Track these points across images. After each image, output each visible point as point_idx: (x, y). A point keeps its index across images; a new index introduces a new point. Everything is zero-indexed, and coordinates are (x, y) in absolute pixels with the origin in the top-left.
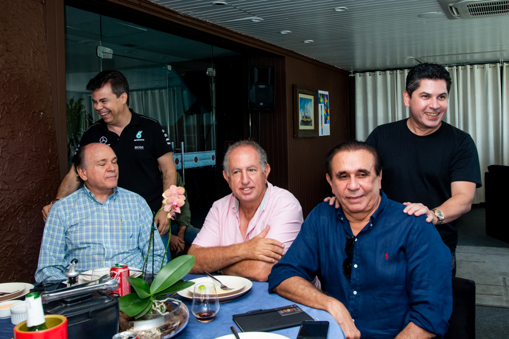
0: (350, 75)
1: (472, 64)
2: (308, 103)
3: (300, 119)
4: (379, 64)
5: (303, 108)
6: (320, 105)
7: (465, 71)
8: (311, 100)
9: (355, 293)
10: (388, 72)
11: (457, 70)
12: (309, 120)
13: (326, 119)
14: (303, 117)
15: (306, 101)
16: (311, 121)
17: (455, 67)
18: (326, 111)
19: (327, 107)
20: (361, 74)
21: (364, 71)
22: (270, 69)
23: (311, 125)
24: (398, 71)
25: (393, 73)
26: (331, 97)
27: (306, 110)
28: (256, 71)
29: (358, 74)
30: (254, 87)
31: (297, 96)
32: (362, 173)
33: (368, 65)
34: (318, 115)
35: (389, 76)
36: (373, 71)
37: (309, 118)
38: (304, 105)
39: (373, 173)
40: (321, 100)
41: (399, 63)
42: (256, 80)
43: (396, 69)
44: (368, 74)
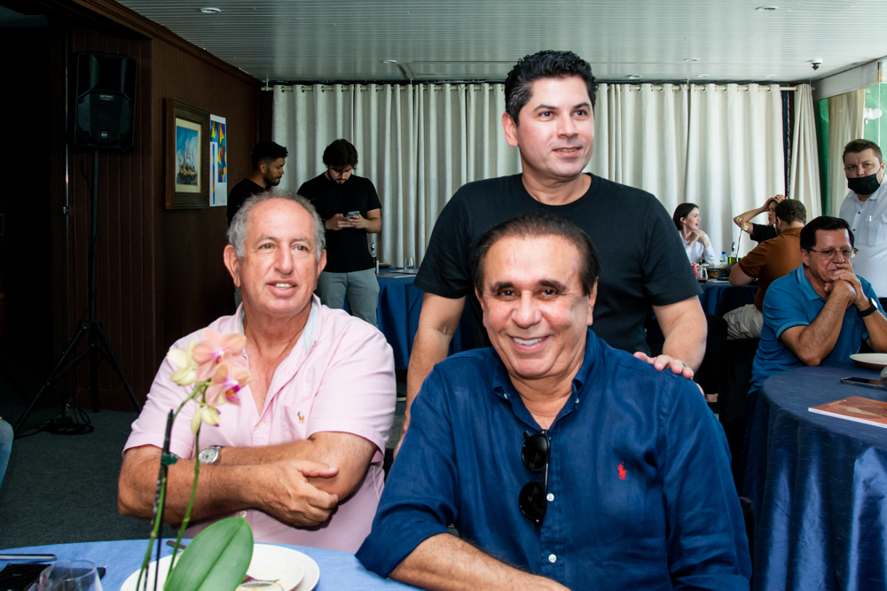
0: (263, 89)
1: (492, 83)
2: (190, 139)
3: (177, 171)
4: (321, 71)
5: (183, 148)
6: (212, 143)
7: (480, 93)
8: (195, 133)
9: (552, 558)
10: (339, 87)
11: (466, 91)
12: (192, 173)
13: (221, 173)
14: (182, 167)
15: (189, 133)
16: (196, 176)
17: (463, 86)
18: (222, 157)
19: (224, 148)
20: (286, 88)
21: (291, 83)
22: (124, 63)
23: (196, 184)
24: (358, 86)
25: (348, 90)
26: (229, 130)
27: (189, 154)
28: (94, 62)
29: (279, 88)
30: (87, 99)
31: (173, 123)
32: (548, 289)
33: (301, 71)
34: (209, 163)
35: (340, 95)
36: (309, 83)
37: (192, 169)
38: (183, 143)
39: (574, 289)
40: (214, 135)
41: (359, 71)
42: (93, 83)
43: (355, 82)
44: (299, 87)
